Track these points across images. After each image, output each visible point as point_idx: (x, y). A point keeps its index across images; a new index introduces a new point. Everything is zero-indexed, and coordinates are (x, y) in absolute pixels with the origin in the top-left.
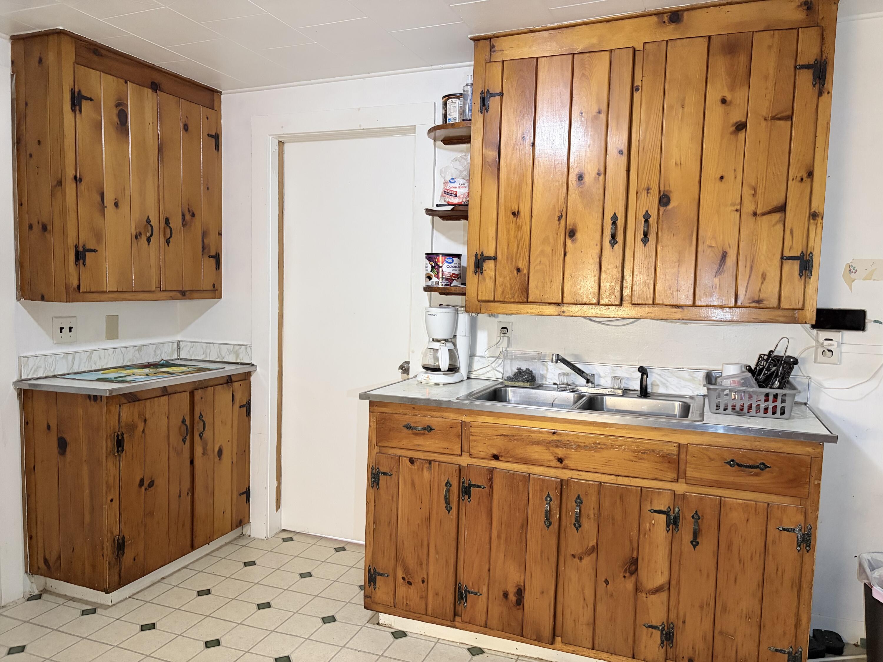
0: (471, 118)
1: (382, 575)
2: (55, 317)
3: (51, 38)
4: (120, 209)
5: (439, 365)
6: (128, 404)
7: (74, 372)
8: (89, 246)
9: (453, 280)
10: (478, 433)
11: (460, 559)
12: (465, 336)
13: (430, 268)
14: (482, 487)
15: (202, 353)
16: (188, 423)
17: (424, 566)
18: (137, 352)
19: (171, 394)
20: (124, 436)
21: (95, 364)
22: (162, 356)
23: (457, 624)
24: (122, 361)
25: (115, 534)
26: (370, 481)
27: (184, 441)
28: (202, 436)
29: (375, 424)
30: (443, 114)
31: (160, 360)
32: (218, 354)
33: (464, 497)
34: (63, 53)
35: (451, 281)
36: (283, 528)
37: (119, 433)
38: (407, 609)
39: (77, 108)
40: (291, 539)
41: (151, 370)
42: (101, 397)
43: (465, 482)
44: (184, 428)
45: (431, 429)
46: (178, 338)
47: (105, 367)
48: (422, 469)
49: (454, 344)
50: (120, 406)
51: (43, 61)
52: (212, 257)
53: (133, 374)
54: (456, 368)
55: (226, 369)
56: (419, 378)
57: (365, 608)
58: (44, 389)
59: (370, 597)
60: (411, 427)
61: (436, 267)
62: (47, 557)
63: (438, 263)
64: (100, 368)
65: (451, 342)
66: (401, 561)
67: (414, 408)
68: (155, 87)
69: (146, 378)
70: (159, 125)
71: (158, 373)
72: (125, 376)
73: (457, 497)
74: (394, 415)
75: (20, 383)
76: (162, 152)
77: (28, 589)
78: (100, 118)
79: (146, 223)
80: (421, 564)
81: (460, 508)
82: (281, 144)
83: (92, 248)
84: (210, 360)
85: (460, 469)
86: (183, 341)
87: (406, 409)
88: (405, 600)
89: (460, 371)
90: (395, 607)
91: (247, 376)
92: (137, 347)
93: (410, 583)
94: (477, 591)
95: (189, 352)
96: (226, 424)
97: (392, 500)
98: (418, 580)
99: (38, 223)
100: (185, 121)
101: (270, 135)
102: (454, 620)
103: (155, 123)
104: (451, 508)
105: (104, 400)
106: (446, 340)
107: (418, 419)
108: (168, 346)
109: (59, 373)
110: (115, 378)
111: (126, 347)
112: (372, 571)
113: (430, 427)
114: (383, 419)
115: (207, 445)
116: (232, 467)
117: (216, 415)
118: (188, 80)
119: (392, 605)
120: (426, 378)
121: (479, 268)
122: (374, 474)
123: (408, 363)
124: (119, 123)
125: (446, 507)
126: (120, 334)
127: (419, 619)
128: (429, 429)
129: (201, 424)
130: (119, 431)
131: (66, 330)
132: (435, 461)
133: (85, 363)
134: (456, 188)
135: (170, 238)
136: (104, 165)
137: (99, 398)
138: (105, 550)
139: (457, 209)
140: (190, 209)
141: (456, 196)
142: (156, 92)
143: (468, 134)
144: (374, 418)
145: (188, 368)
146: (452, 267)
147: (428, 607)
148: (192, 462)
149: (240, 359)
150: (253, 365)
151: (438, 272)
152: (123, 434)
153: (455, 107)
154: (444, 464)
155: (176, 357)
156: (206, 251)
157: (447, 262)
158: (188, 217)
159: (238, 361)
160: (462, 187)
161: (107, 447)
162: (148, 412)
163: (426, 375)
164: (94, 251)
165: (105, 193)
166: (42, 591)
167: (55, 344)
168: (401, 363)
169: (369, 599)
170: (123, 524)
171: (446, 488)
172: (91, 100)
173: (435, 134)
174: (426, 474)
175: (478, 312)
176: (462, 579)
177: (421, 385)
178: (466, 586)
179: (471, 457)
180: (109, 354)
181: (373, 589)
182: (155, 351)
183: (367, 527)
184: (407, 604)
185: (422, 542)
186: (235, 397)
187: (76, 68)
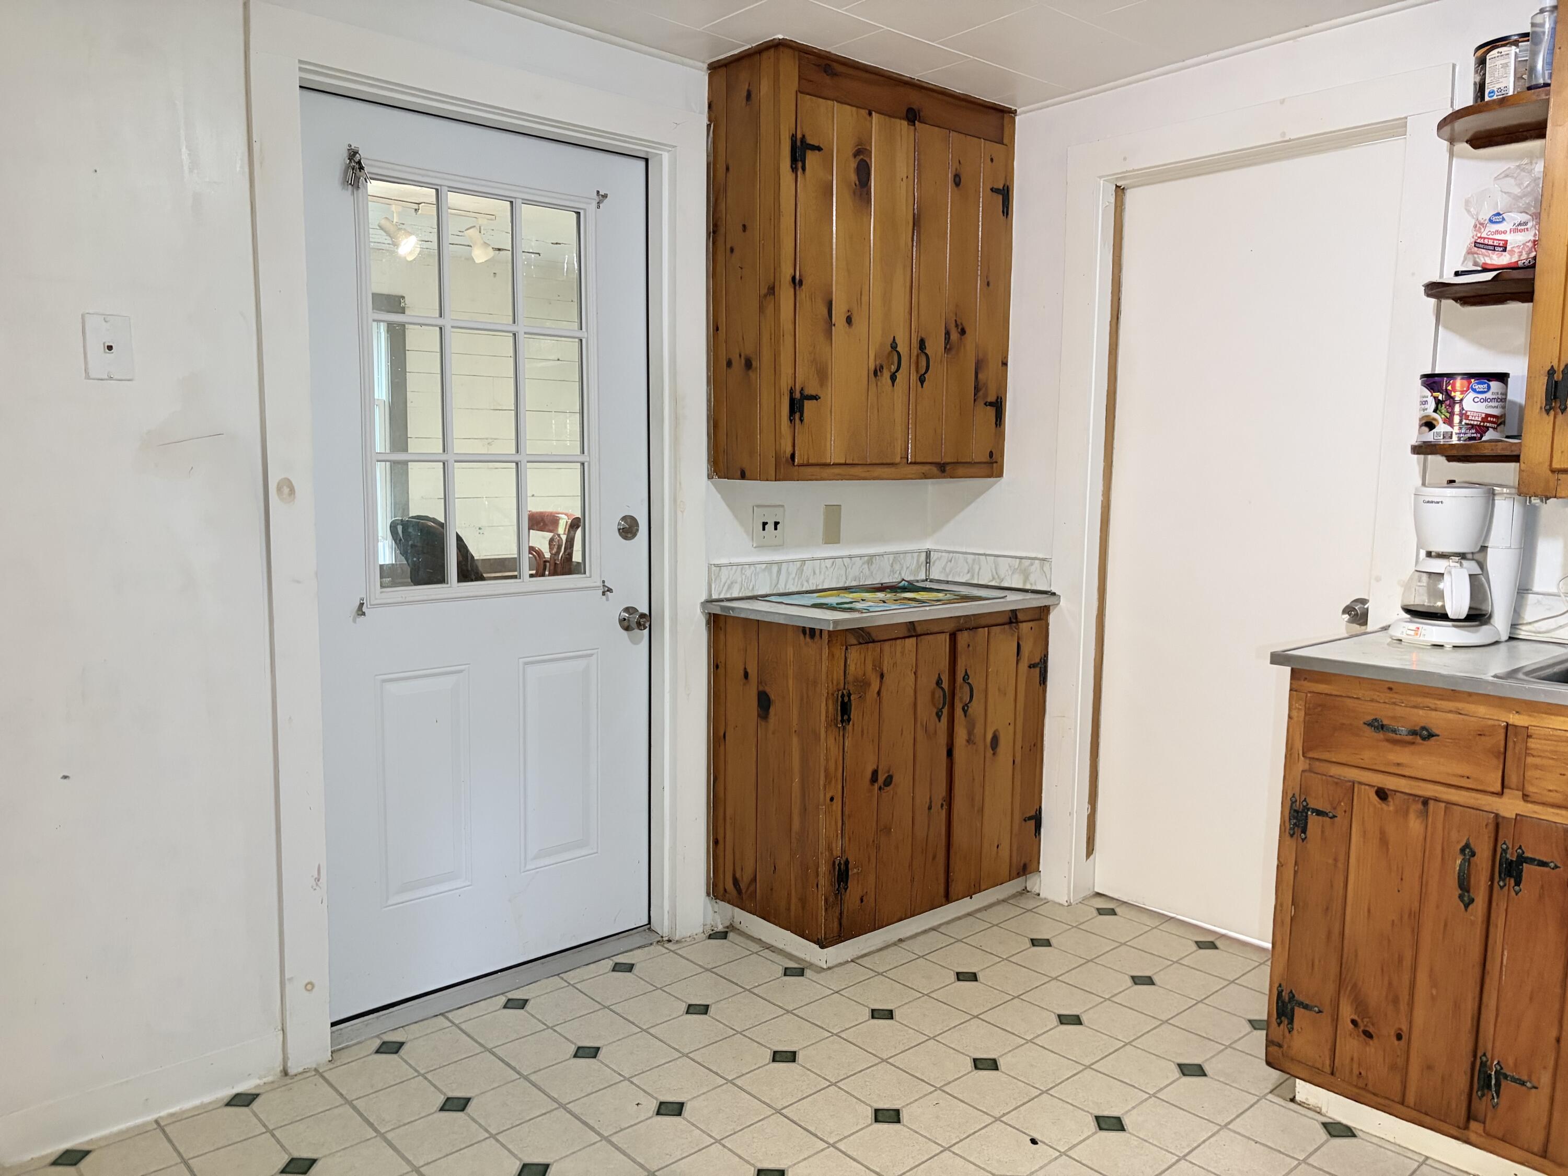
0: (1549, 81)
1: (1306, 1007)
2: (758, 506)
3: (765, 55)
4: (854, 326)
5: (1443, 607)
6: (858, 646)
7: (779, 592)
8: (809, 391)
9: (1488, 428)
10: (1547, 751)
11: (1487, 1006)
12: (1510, 548)
13: (1432, 405)
14: (1552, 865)
15: (966, 571)
16: (945, 685)
17: (1403, 1007)
18: (866, 566)
19: (920, 635)
20: (852, 697)
21: (807, 581)
22: (903, 575)
23: (1473, 1137)
24: (844, 579)
25: (834, 853)
26: (1287, 824)
27: (939, 717)
28: (967, 710)
29: (1302, 713)
30: (1475, 84)
31: (899, 580)
32: (992, 575)
33: (1504, 880)
34: (781, 77)
35: (1482, 430)
36: (1097, 890)
37: (845, 692)
38: (1360, 1085)
39: (800, 164)
40: (1113, 912)
41: (889, 595)
42: (821, 630)
43: (1510, 851)
44: (939, 693)
45: (1431, 735)
46: (928, 545)
47: (820, 587)
48: (1406, 813)
49: (1482, 565)
50: (847, 649)
51: (753, 96)
52: (991, 404)
53: (863, 600)
54: (1484, 615)
55: (1008, 599)
56: (1397, 632)
57: (1269, 1063)
58: (743, 615)
59: (1280, 1046)
60: (1383, 727)
61: (1446, 403)
62: (738, 875)
63: (1453, 394)
64: (814, 588)
65: (1473, 559)
66: (1349, 988)
67: (1390, 689)
68: (912, 116)
69: (882, 606)
70: (916, 181)
71: (901, 599)
72: (851, 603)
73: (1488, 879)
74: (1345, 699)
75: (709, 605)
76: (919, 227)
77: (709, 921)
78: (830, 178)
79: (890, 348)
80: (1396, 1001)
81: (1494, 904)
82: (1120, 192)
83: (814, 393)
84: (980, 583)
85: (1498, 822)
86: (935, 551)
87: (1374, 690)
88: (1355, 1066)
89: (1492, 621)
90: (1332, 1074)
91: (1042, 614)
92: (866, 558)
93: (1368, 1034)
94: (1525, 1078)
95: (944, 569)
96: (1005, 694)
97: (1335, 866)
98: (1388, 1031)
99: (740, 356)
100: (956, 169)
101: (1100, 177)
102: (1466, 1128)
103: (911, 177)
104: (1472, 901)
105: (825, 636)
106: (1463, 556)
107: (1399, 711)
108: (912, 557)
109: (760, 593)
110: (837, 604)
111: (850, 557)
112: (1285, 995)
113: (1427, 730)
114: (1320, 705)
115: (973, 726)
116: (1013, 769)
117: (990, 677)
118: (962, 97)
119: (1328, 1069)
120: (1412, 633)
121: (1558, 401)
122: (1296, 811)
123: (1363, 601)
124: (857, 183)
125: (1461, 897)
126: (843, 534)
127: (1386, 1109)
128: (1425, 734)
129: (967, 689)
130: (844, 689)
131: (770, 527)
132: (1436, 800)
133: (794, 579)
134: (1505, 232)
135: (925, 373)
136: (834, 256)
137: (817, 633)
138: (820, 877)
139: (1506, 276)
140: (959, 323)
141: (1505, 250)
142: (914, 125)
143: (1541, 118)
144: (1301, 702)
145: (946, 594)
146: (1486, 400)
147: (1407, 1092)
148: (950, 753)
149: (1031, 584)
150: (1054, 594)
151: (1452, 414)
152: (849, 695)
153: (1506, 66)
154: (1459, 808)
155: (924, 577)
156: (981, 394)
157: (1474, 390)
158: (954, 336)
159: (1028, 587)
160: (1521, 231)
161: (827, 712)
162: (886, 662)
163: (1413, 626)
164: (815, 398)
165: (834, 302)
166: (727, 927)
167: (755, 547)
168: (1348, 603)
169: (1276, 1048)
170: (847, 839)
171: (1462, 857)
172: (819, 149)
173: (1453, 130)
174: (1415, 825)
175: (1549, 495)
176: (1490, 1046)
177: (1399, 646)
178: (1498, 1063)
179: (1526, 801)
180: (826, 567)
181: (1286, 1031)
182: (892, 566)
183: (1278, 911)
184: (1360, 1074)
185: (1400, 960)
186: (1022, 648)
187: (799, 97)
